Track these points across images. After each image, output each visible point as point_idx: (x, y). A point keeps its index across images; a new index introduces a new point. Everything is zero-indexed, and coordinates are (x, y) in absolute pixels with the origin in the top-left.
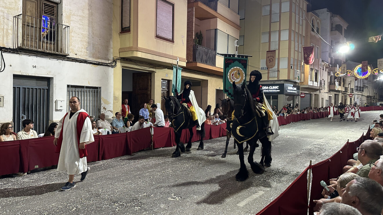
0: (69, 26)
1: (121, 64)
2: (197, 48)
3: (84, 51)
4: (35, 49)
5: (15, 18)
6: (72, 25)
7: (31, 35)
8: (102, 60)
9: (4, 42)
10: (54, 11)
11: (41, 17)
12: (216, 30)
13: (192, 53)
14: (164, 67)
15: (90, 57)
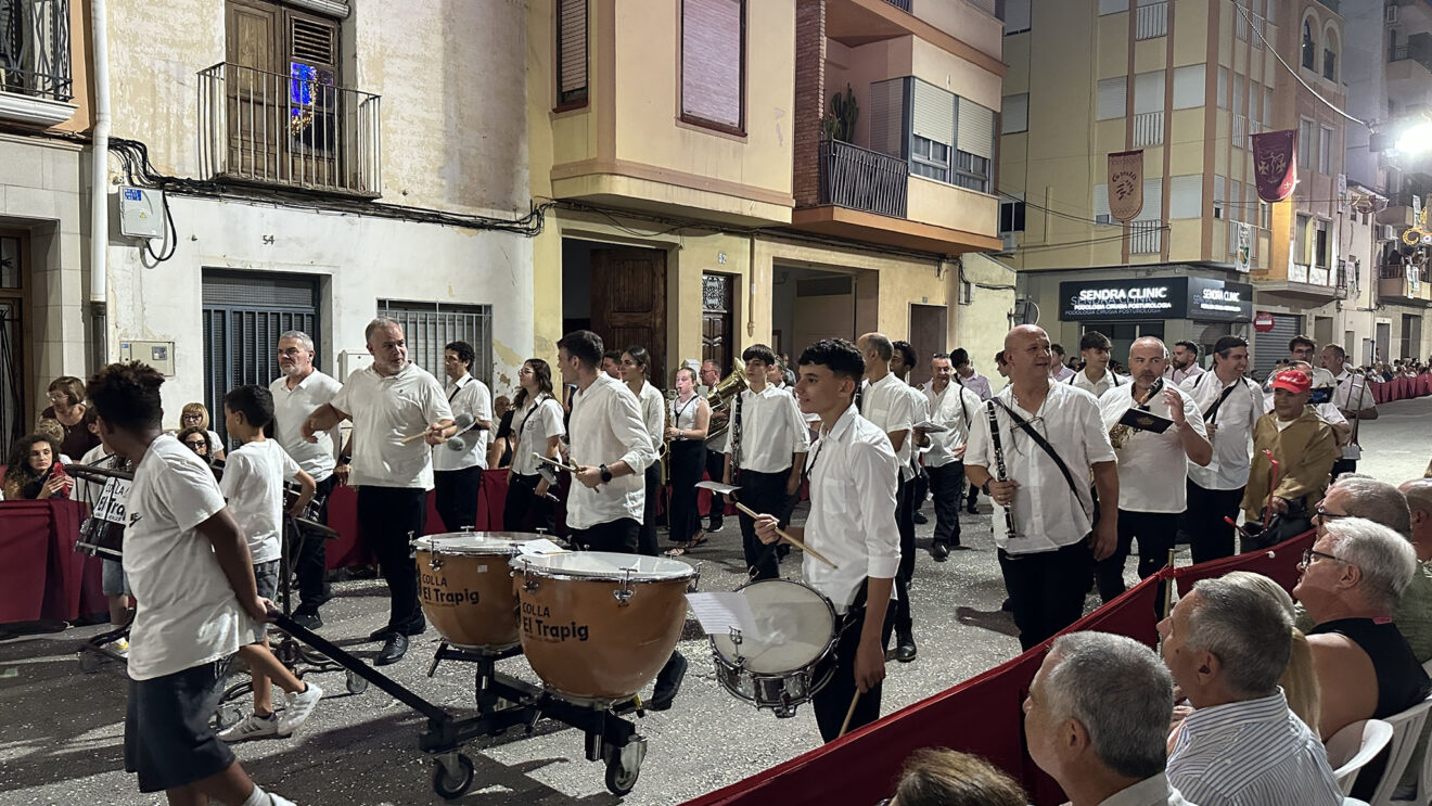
0: (378, 97)
1: (558, 223)
2: (835, 152)
3: (432, 182)
4: (270, 180)
5: (202, 77)
6: (389, 91)
7: (255, 132)
8: (494, 211)
9: (169, 158)
10: (328, 46)
11: (286, 69)
12: (908, 80)
13: (814, 173)
14: (711, 229)
15: (451, 200)
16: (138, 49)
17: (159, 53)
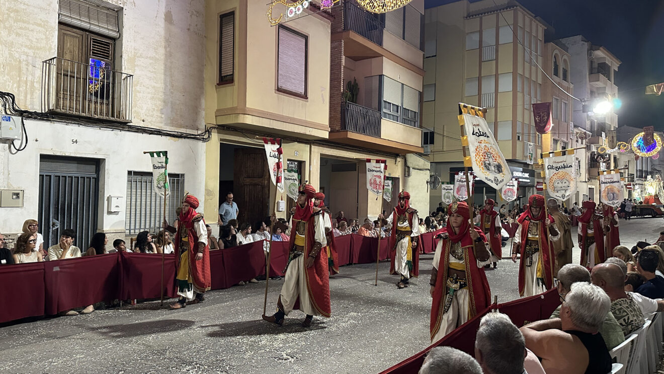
0: (132, 76)
1: (218, 136)
2: (348, 107)
3: (157, 116)
4: (76, 113)
5: (45, 64)
6: (137, 73)
7: (70, 91)
8: (187, 130)
9: (26, 101)
10: (108, 51)
11: (87, 62)
12: (381, 77)
13: (339, 116)
14: (291, 140)
15: (166, 124)
16: (13, 49)
17: (24, 52)
